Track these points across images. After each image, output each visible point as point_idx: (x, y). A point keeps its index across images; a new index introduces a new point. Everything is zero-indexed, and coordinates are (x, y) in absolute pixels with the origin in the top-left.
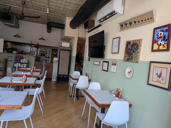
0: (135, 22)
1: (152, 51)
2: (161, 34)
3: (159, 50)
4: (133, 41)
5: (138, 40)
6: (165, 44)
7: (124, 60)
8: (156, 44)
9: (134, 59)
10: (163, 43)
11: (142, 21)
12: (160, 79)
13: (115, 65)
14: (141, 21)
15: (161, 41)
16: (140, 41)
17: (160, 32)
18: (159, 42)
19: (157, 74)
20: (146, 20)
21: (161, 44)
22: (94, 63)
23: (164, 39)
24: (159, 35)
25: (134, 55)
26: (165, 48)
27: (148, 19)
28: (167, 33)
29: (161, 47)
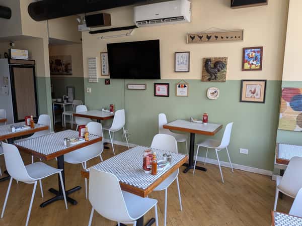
0: (216, 37)
1: (242, 70)
2: (252, 54)
3: (250, 69)
4: (215, 58)
5: (223, 58)
6: (257, 63)
7: (202, 80)
8: (247, 63)
9: (219, 78)
10: (255, 63)
11: (227, 37)
12: (255, 95)
13: (185, 86)
14: (225, 38)
15: (253, 61)
16: (226, 59)
17: (251, 53)
18: (251, 62)
19: (251, 90)
20: (232, 37)
21: (252, 64)
22: (128, 87)
23: (256, 59)
24: (250, 55)
25: (218, 74)
26: (257, 68)
27: (236, 37)
28: (259, 54)
29: (253, 67)
